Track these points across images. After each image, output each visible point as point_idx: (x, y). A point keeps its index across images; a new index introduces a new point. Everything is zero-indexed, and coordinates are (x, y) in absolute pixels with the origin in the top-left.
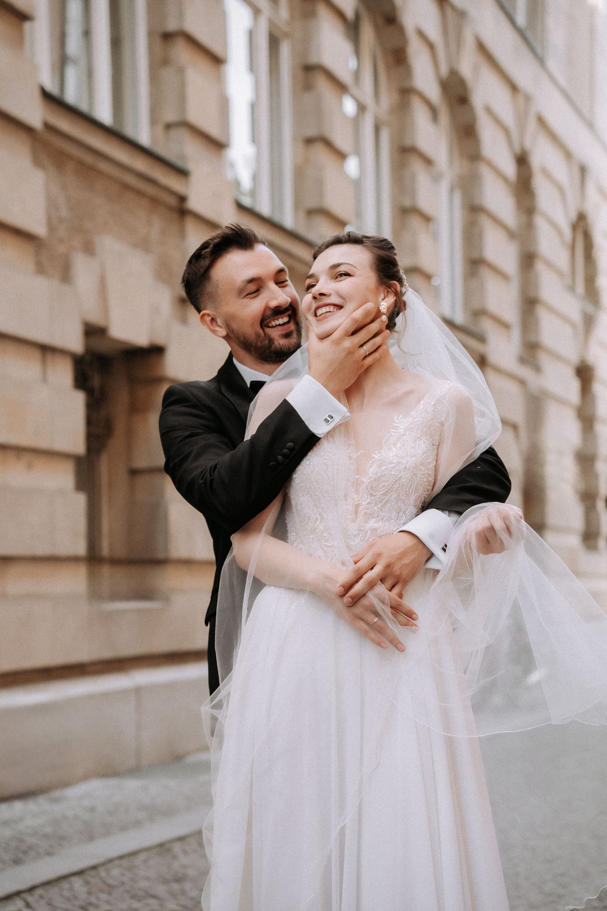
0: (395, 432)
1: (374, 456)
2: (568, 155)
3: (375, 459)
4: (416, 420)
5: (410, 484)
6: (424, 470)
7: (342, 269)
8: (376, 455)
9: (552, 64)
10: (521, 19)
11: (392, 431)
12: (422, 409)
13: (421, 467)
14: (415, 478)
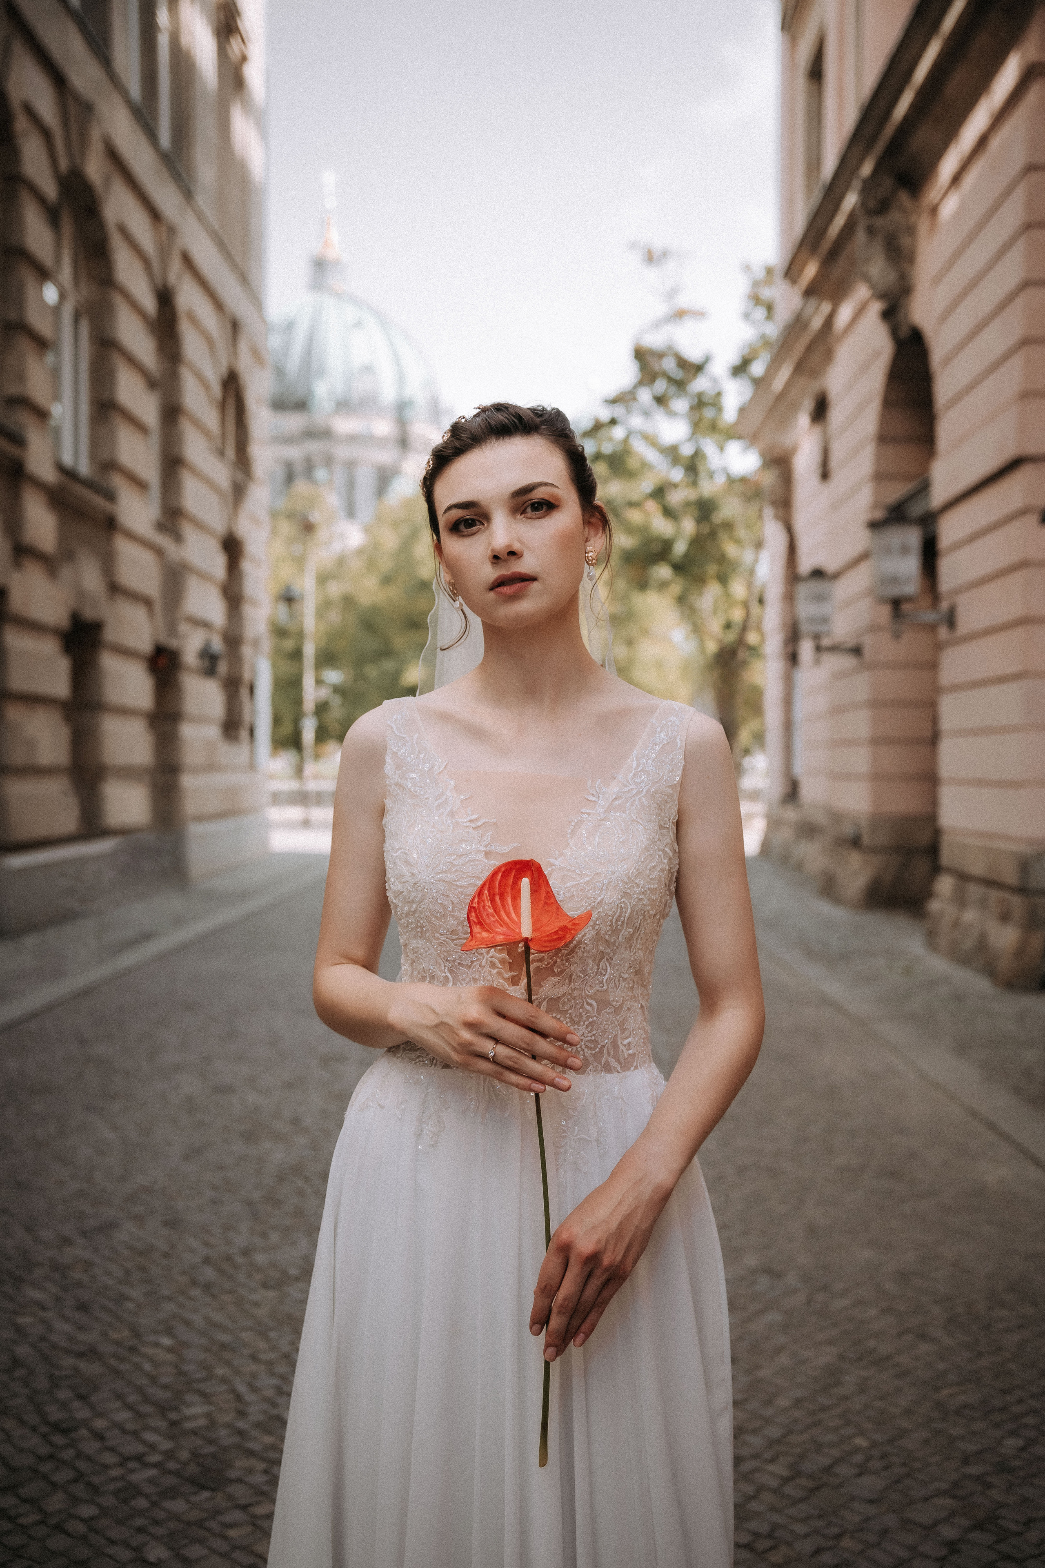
0: (589, 814)
1: (552, 860)
2: (219, 305)
3: (554, 867)
4: (626, 789)
5: (618, 914)
6: (645, 884)
7: (539, 494)
8: (556, 858)
9: (202, 200)
10: (165, 139)
11: (583, 811)
12: (637, 767)
13: (637, 881)
14: (626, 902)
